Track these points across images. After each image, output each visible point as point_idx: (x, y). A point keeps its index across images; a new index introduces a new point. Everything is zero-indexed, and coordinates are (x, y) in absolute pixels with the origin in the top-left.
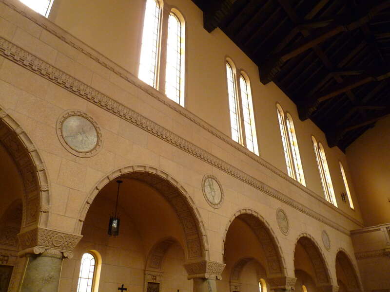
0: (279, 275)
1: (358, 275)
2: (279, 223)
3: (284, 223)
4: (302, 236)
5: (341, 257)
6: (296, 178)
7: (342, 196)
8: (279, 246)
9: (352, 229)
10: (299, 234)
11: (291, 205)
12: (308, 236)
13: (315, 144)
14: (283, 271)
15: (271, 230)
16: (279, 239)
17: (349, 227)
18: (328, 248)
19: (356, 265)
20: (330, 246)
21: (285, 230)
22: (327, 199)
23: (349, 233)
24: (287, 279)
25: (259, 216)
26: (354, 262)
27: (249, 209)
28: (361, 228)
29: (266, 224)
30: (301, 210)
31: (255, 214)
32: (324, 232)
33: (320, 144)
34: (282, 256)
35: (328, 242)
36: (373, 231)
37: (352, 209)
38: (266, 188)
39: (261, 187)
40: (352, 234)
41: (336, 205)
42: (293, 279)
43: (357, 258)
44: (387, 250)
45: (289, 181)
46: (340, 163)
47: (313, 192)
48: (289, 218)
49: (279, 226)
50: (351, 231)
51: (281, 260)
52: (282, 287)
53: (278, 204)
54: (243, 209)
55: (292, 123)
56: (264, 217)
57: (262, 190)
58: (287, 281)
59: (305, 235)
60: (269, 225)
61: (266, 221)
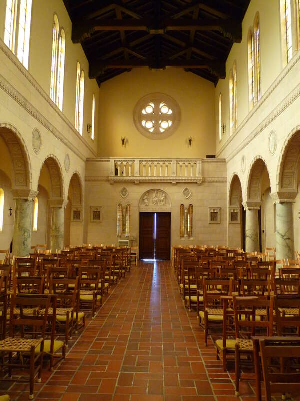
0: (25, 188)
1: (84, 194)
2: (33, 142)
3: (37, 142)
4: (50, 156)
5: (75, 178)
6: (56, 102)
7: (88, 127)
8: (29, 162)
9: (89, 157)
10: (47, 155)
11: (47, 127)
12: (55, 158)
13: (79, 71)
14: (29, 185)
15: (25, 147)
16: (31, 156)
17: (86, 154)
18: (67, 170)
19: (84, 187)
20: (69, 168)
21: (37, 150)
22: (76, 127)
23: (86, 159)
24: (31, 192)
25: (17, 133)
26: (83, 183)
27: (9, 124)
28: (95, 157)
29: (22, 141)
30: (54, 134)
31: (14, 130)
32: (68, 156)
33: (83, 72)
34: (31, 172)
35: (68, 165)
36: (103, 161)
37: (92, 140)
38: (28, 105)
39: (24, 104)
40: (88, 161)
41: (81, 133)
42: (36, 193)
43: (86, 181)
44: (110, 178)
45: (49, 103)
46: (94, 96)
47: (66, 118)
48: (42, 138)
49: (33, 145)
50: (87, 158)
51: (29, 176)
52: (25, 198)
53: (36, 124)
54: (4, 123)
55: (64, 42)
56: (21, 134)
57: (24, 106)
58: (30, 194)
59: (52, 156)
60: (24, 142)
61: (23, 139)
